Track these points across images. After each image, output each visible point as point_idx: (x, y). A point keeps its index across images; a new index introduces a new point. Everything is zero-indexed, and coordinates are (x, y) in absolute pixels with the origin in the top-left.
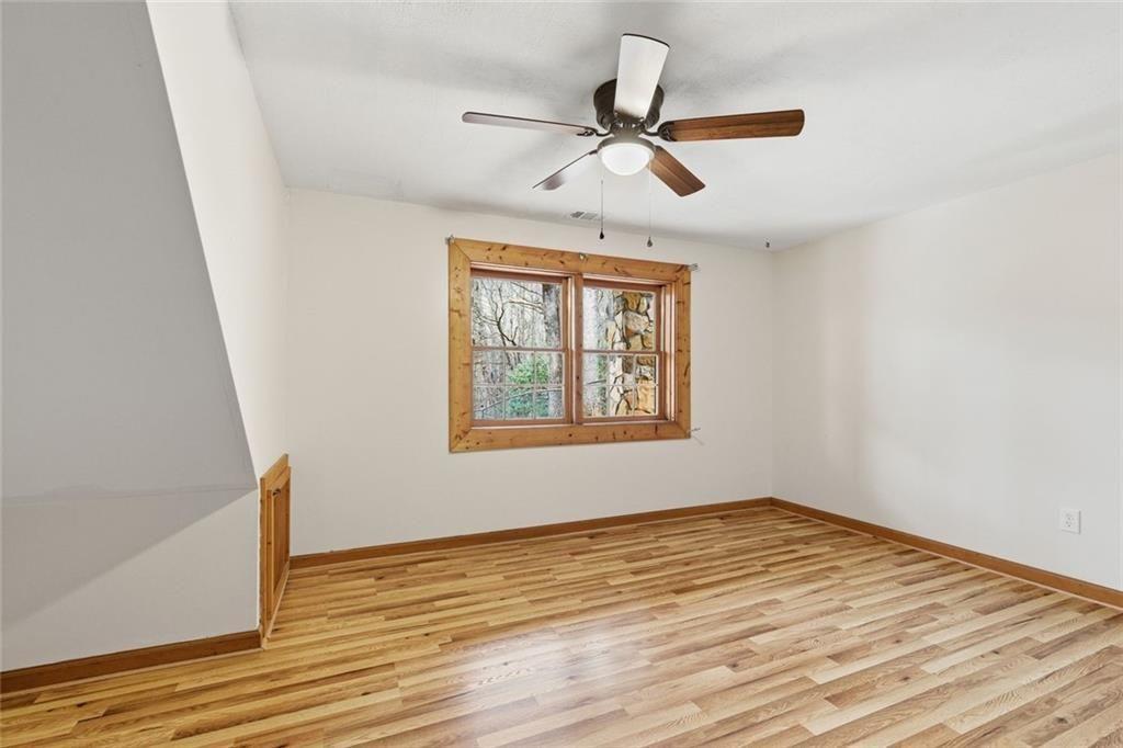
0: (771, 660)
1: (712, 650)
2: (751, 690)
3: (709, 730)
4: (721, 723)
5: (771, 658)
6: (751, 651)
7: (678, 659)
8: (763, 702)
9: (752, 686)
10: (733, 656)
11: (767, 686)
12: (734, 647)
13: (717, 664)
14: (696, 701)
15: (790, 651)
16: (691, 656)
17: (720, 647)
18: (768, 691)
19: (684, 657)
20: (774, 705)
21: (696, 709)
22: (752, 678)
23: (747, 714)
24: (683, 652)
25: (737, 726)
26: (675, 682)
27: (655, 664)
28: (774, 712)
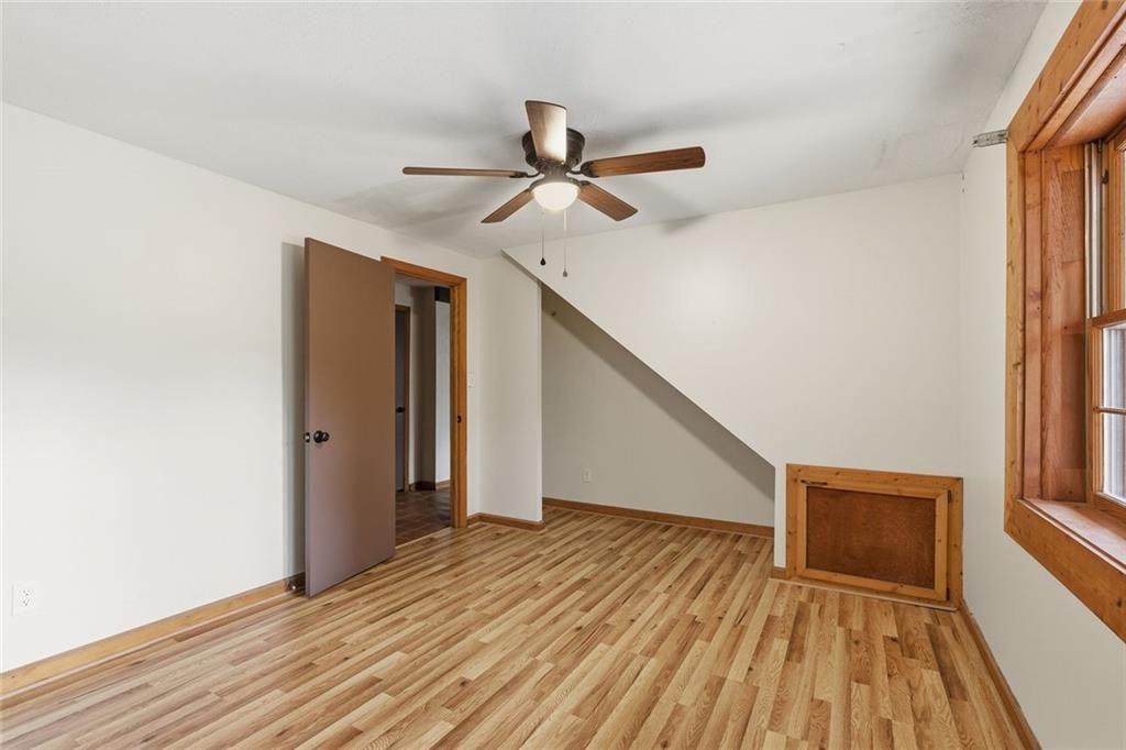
0: (428, 703)
1: (490, 694)
2: (446, 666)
3: (470, 632)
4: (463, 638)
5: (427, 707)
6: (448, 708)
7: (516, 671)
8: (435, 661)
9: (445, 670)
10: (468, 693)
11: (432, 674)
12: (469, 706)
13: (481, 679)
14: (484, 645)
15: (405, 725)
16: (507, 679)
17: (483, 701)
18: (431, 670)
19: (513, 675)
20: (426, 661)
21: (483, 640)
22: (445, 677)
23: (446, 649)
24: (517, 681)
25: (452, 640)
26: (507, 652)
27: (531, 659)
28: (426, 656)
